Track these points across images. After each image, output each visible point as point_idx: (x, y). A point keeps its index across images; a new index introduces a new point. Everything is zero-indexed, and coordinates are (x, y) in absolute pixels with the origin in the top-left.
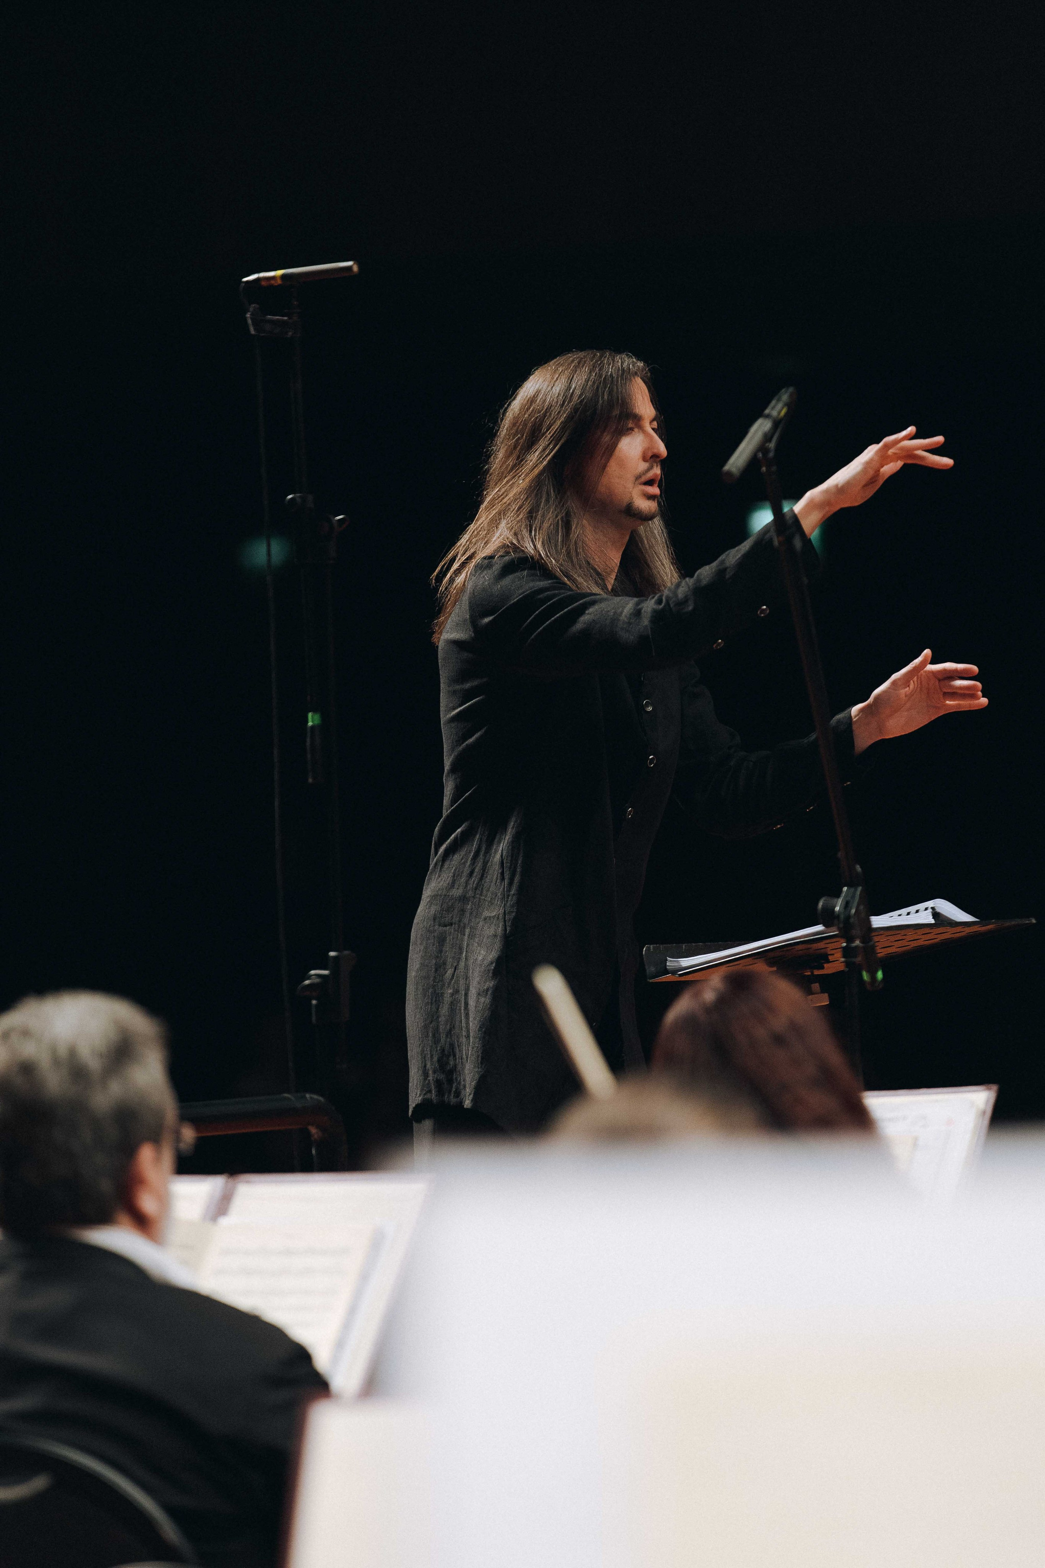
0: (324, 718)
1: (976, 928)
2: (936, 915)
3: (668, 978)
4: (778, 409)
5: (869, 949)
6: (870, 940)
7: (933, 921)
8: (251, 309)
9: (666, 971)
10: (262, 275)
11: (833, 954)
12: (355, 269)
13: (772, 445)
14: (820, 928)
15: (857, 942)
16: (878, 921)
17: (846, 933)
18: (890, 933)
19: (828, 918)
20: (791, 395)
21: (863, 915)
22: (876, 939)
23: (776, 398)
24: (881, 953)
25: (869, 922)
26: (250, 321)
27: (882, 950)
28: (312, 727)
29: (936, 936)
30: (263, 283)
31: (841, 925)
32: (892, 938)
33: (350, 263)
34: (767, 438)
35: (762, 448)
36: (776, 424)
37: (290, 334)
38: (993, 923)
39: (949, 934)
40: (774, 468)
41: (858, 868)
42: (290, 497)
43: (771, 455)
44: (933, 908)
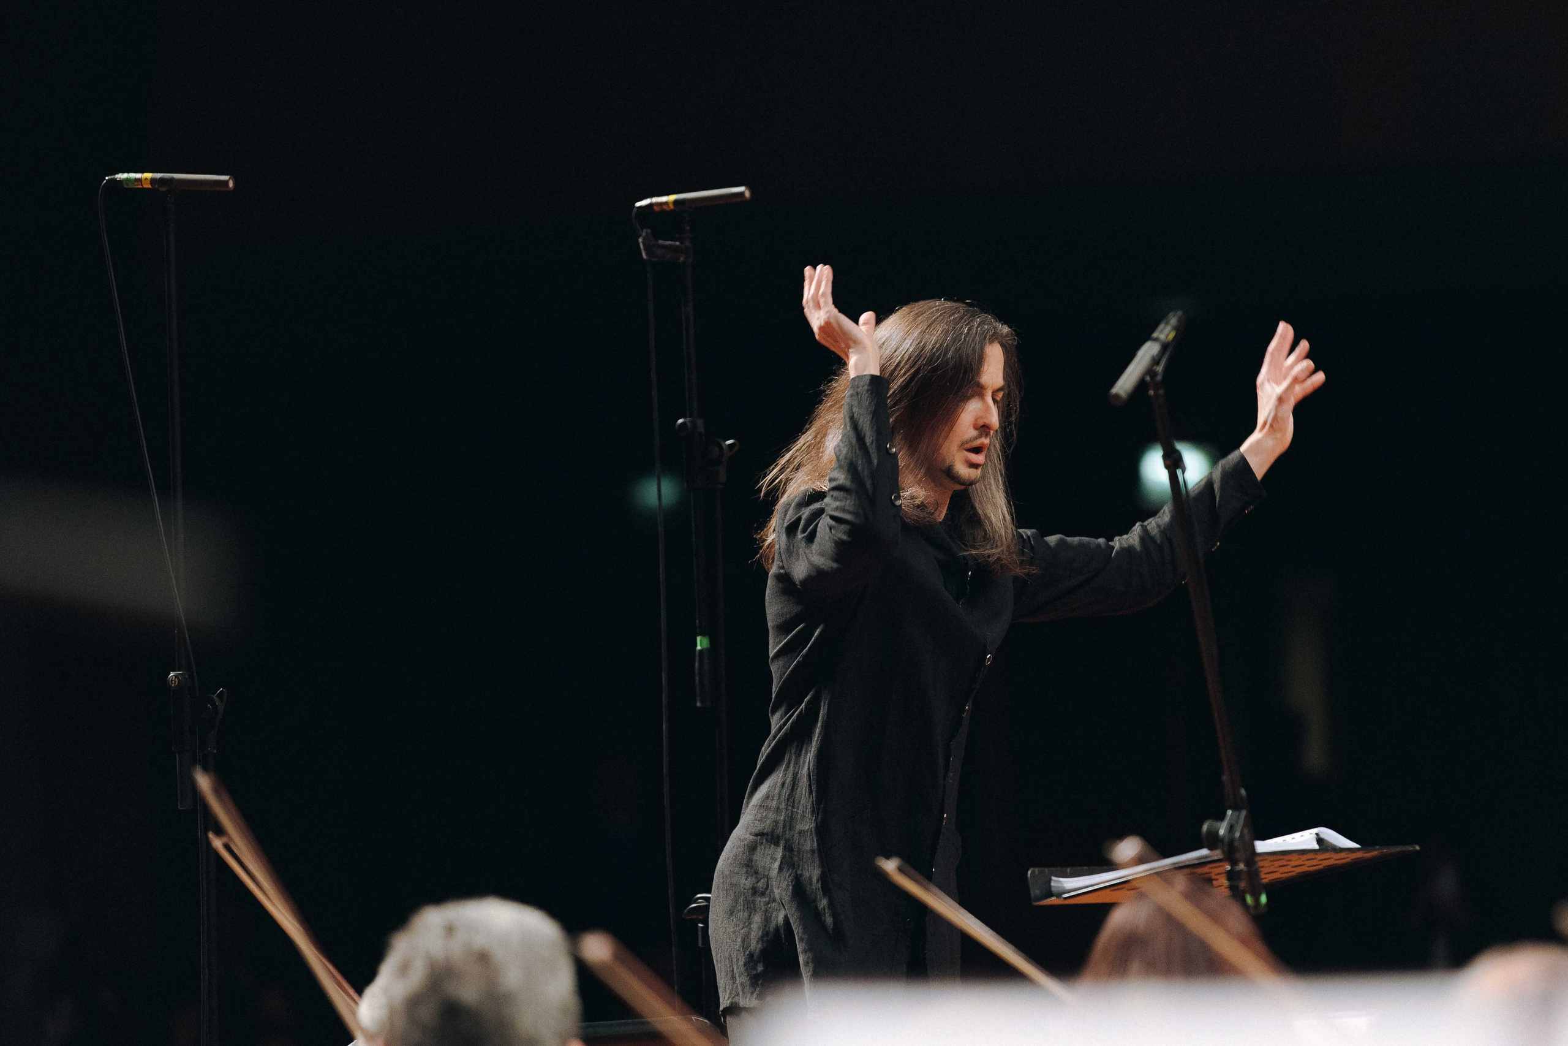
0: (712, 642)
1: (1360, 855)
2: (1320, 840)
3: (1052, 901)
4: (1165, 332)
5: (1253, 874)
6: (1254, 863)
7: (1317, 847)
8: (644, 234)
9: (1050, 894)
10: (655, 200)
11: (1217, 880)
12: (747, 194)
13: (1160, 369)
14: (1204, 852)
15: (1241, 866)
16: (1263, 846)
17: (1230, 856)
18: (1275, 857)
19: (1213, 841)
20: (1179, 320)
21: (1247, 837)
22: (1261, 864)
23: (1165, 321)
24: (1266, 878)
25: (1253, 847)
26: (641, 246)
27: (1267, 876)
28: (701, 651)
29: (1320, 862)
30: (656, 208)
31: (1226, 849)
32: (1277, 864)
33: (741, 189)
34: (1156, 361)
35: (1150, 372)
36: (1165, 347)
37: (682, 259)
38: (1376, 850)
39: (1333, 860)
40: (1161, 392)
41: (1243, 792)
42: (680, 421)
43: (1159, 378)
44: (1317, 834)
